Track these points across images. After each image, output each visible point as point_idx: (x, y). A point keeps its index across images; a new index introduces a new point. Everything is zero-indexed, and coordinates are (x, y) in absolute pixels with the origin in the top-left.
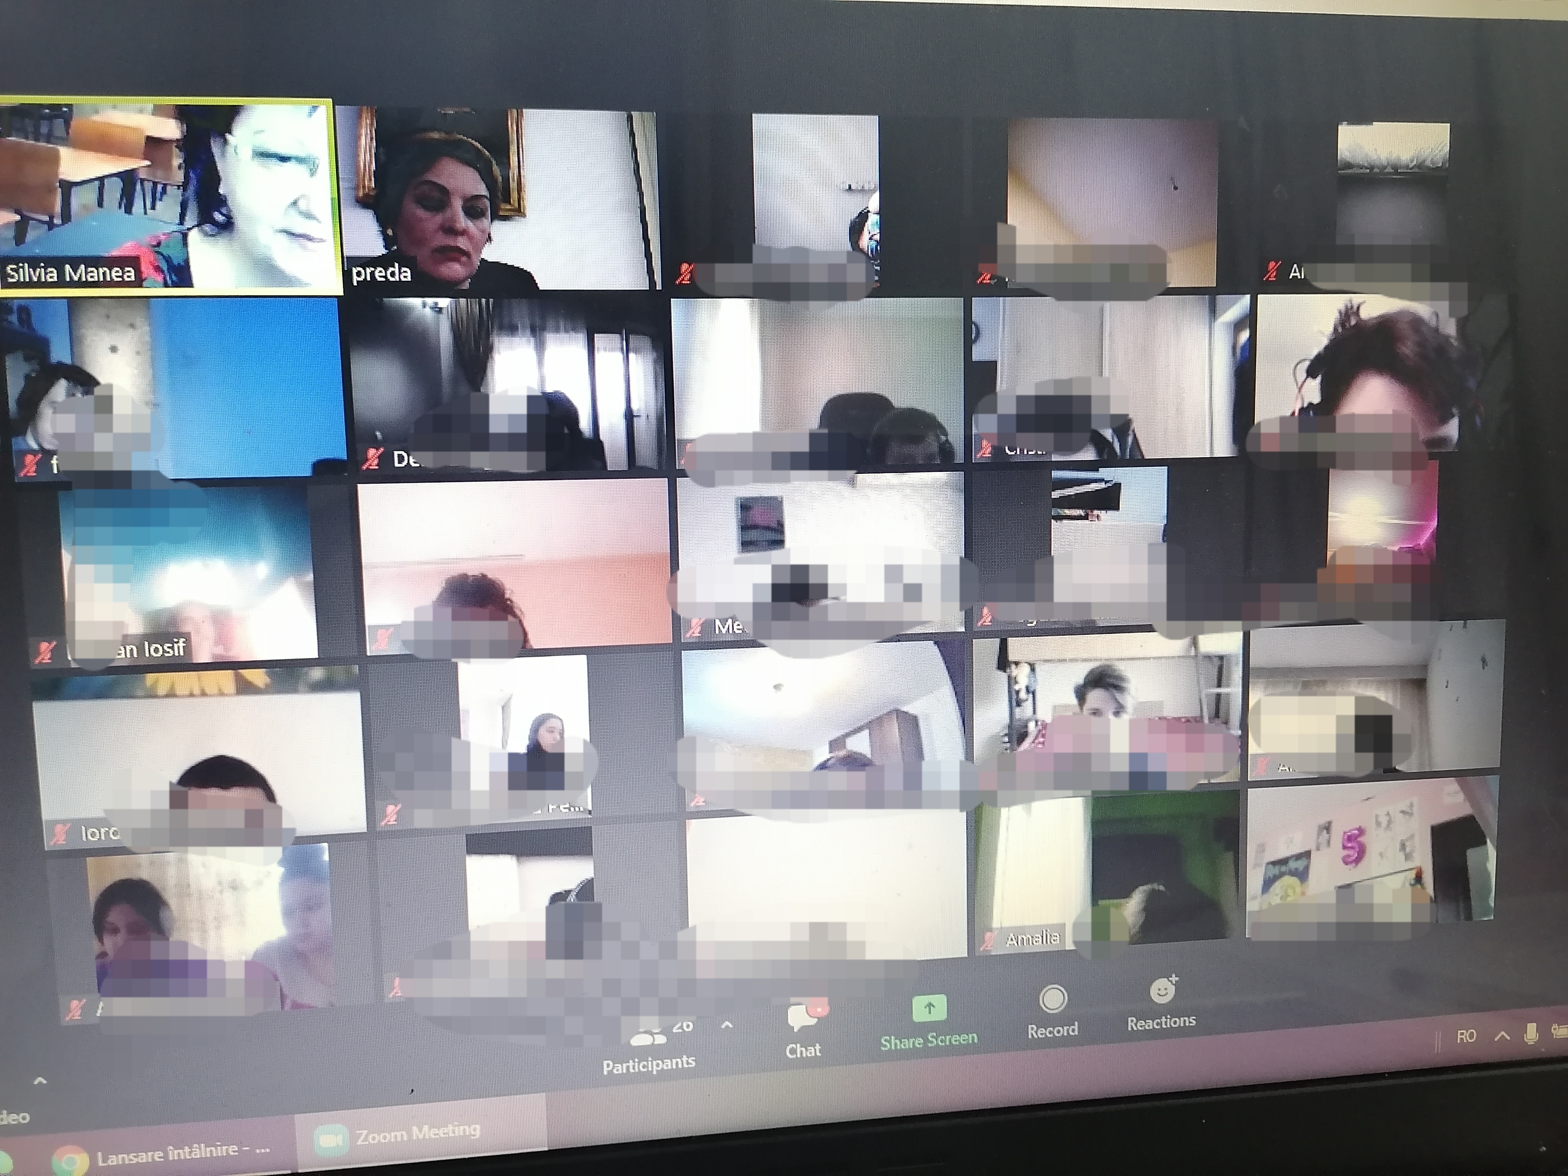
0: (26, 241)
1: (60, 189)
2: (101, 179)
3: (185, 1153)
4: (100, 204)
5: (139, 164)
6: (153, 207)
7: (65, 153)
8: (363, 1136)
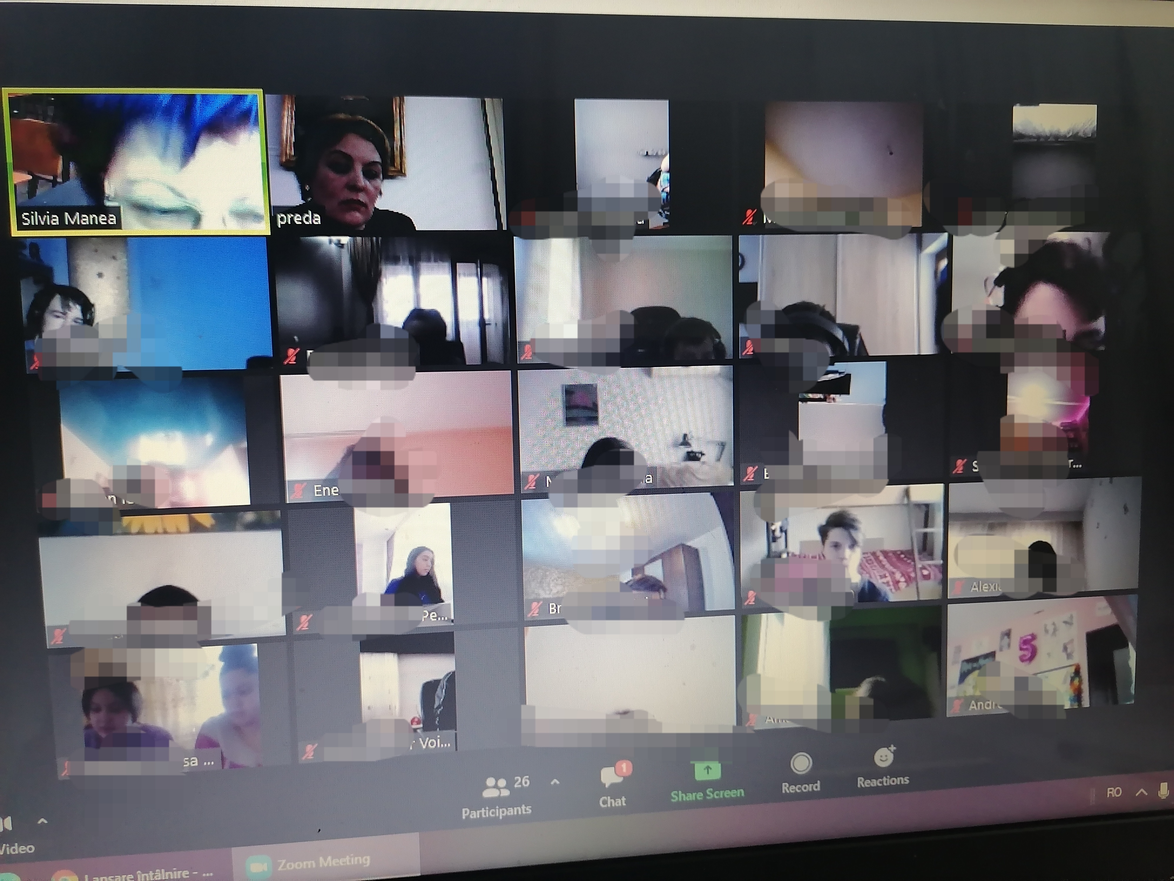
3: (150, 876)
8: (283, 864)
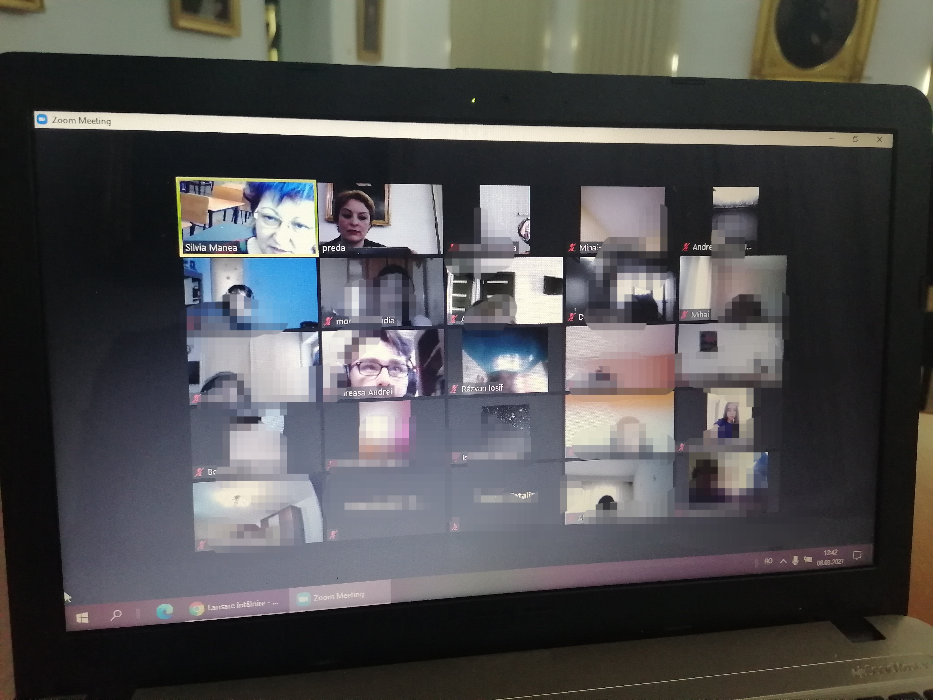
0: (194, 234)
1: (209, 214)
2: (225, 211)
3: (244, 605)
4: (224, 220)
5: (240, 204)
6: (245, 222)
7: (211, 200)
8: (317, 597)
